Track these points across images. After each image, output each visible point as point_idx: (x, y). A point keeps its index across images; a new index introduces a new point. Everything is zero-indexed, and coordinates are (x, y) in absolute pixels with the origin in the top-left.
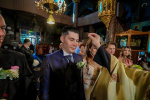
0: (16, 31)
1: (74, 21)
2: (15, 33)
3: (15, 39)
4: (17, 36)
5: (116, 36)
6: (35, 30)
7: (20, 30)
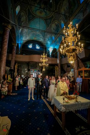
0: (29, 70)
1: (58, 62)
2: (28, 72)
3: (28, 74)
4: (29, 73)
5: (78, 71)
6: (37, 69)
7: (30, 70)
